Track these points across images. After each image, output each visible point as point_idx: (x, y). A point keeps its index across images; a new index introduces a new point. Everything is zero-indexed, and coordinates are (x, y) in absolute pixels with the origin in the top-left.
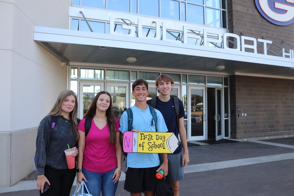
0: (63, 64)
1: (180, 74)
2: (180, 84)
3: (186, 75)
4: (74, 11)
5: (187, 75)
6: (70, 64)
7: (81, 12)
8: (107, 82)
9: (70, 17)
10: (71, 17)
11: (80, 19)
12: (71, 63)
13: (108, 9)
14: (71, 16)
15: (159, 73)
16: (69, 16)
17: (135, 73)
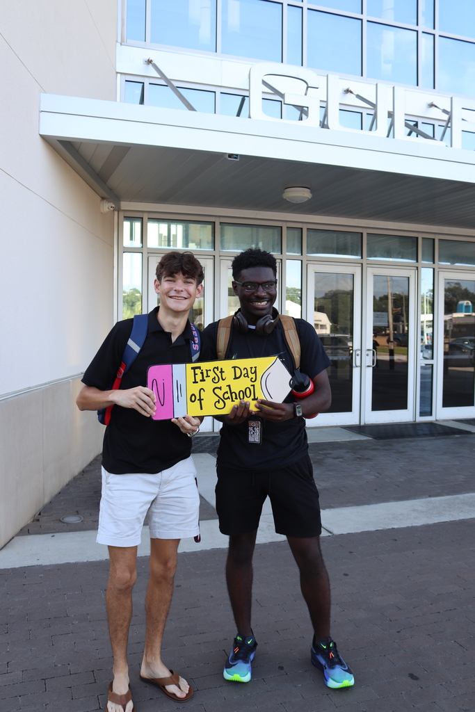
0: (106, 207)
1: (417, 238)
2: (416, 265)
3: (432, 241)
4: (131, 59)
5: (434, 240)
6: (122, 208)
7: (149, 62)
8: (222, 258)
9: (119, 75)
10: (123, 76)
11: (147, 81)
12: (125, 205)
13: (222, 53)
14: (121, 73)
15: (362, 233)
16: (117, 73)
17: (297, 233)
